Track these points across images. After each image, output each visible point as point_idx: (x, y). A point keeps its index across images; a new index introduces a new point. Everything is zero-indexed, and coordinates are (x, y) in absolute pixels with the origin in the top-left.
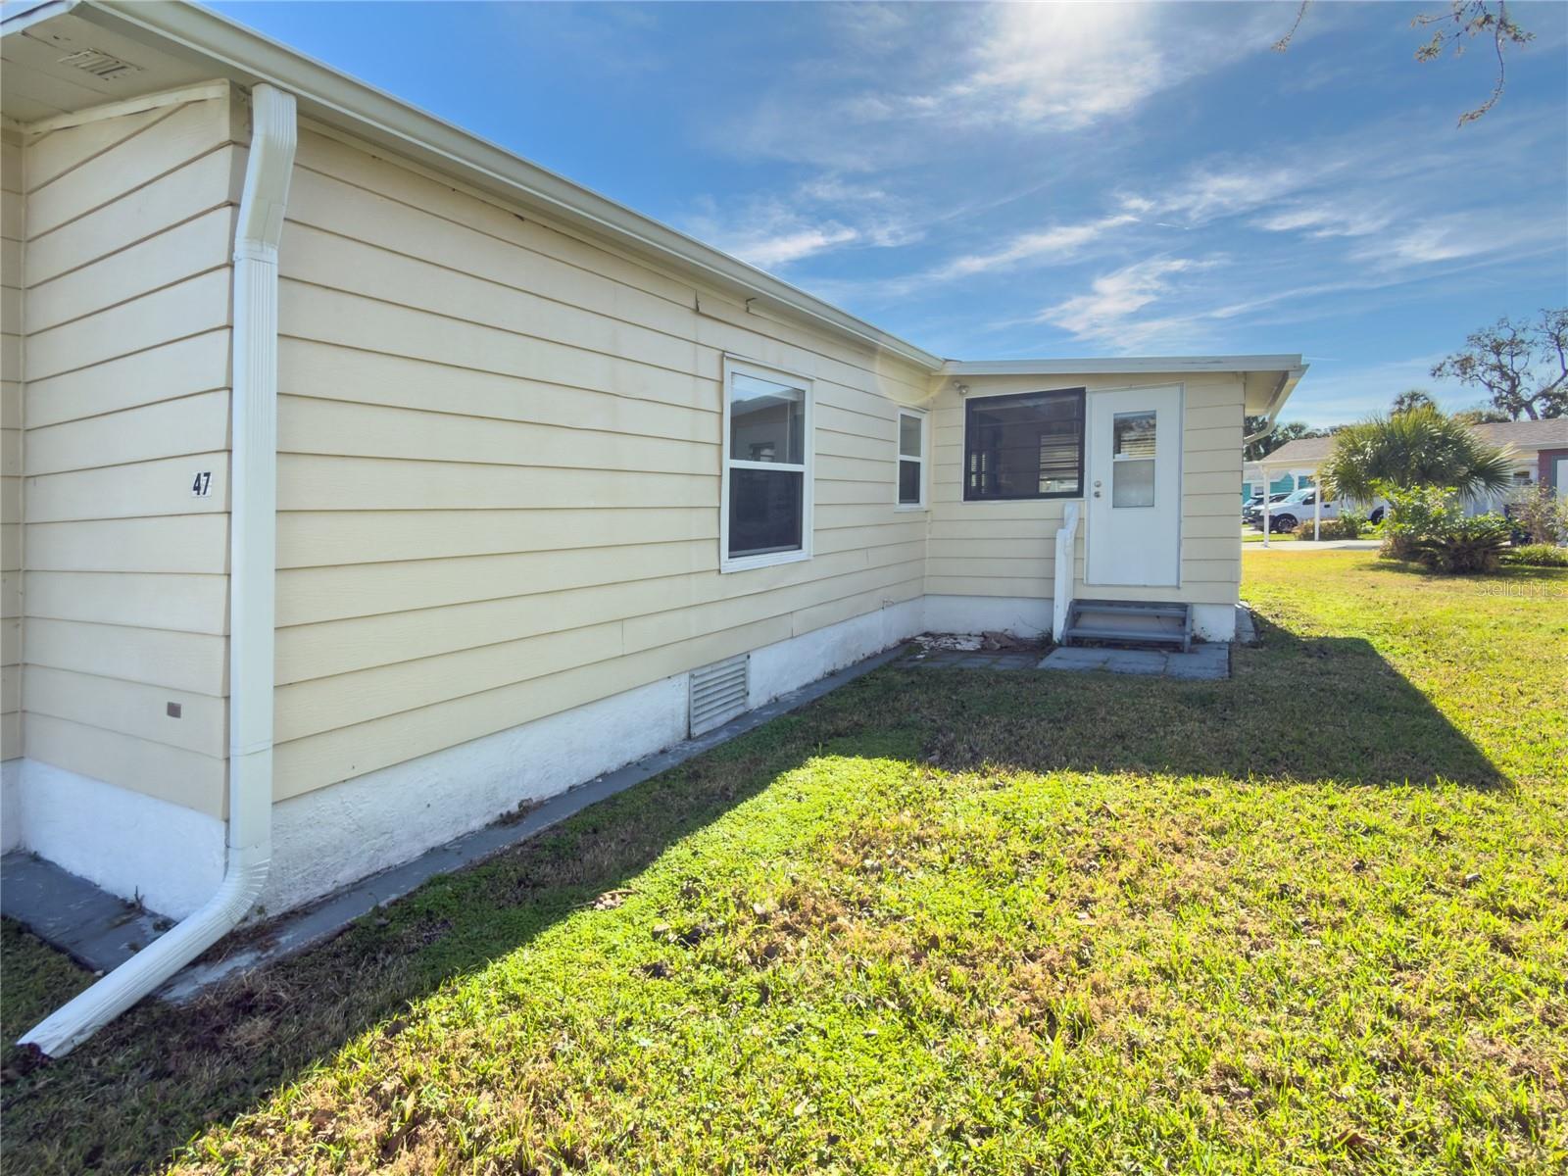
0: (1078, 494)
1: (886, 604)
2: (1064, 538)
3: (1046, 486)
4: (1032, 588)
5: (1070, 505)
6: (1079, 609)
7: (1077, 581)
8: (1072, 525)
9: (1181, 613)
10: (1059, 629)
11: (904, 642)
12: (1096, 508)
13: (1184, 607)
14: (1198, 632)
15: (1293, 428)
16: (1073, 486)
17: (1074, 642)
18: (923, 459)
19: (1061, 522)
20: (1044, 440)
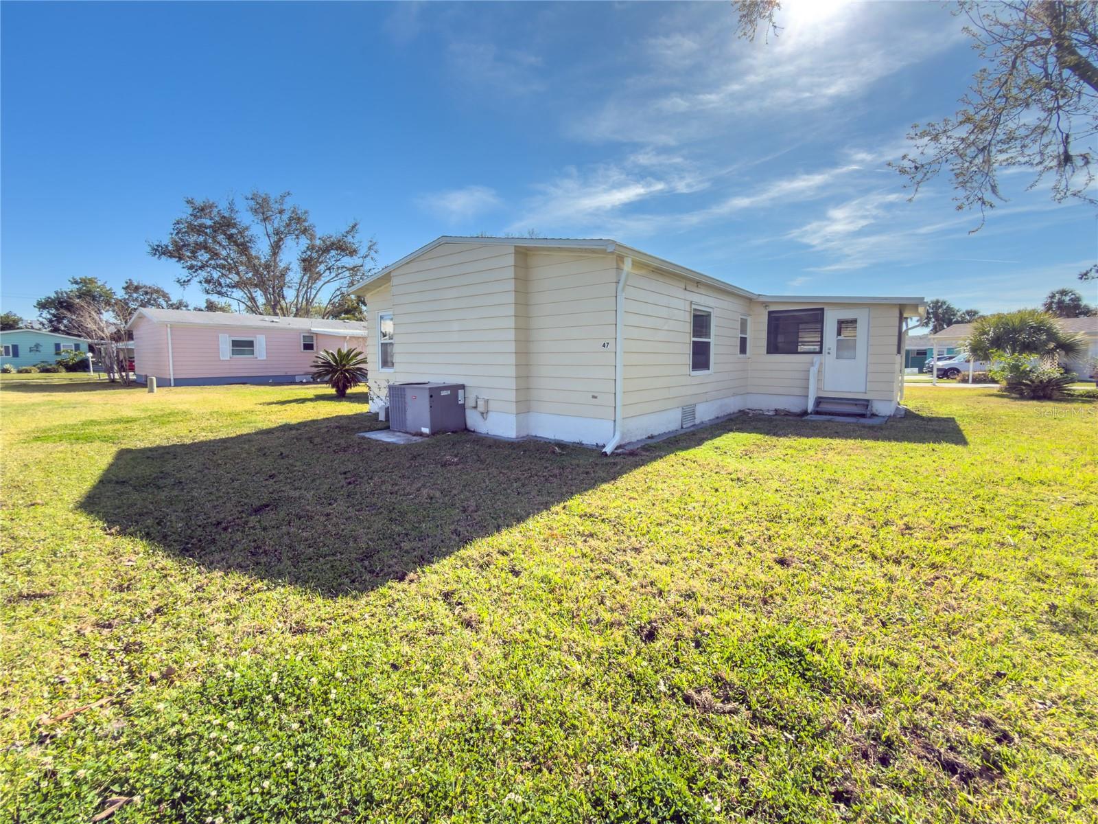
0: (820, 352)
1: (735, 395)
2: (813, 370)
3: (801, 348)
4: (797, 391)
5: (816, 358)
6: (819, 401)
7: (819, 389)
8: (817, 366)
9: (866, 403)
10: (810, 407)
11: (740, 411)
12: (829, 360)
13: (868, 401)
14: (874, 411)
15: (968, 313)
16: (817, 348)
17: (817, 413)
18: (748, 336)
19: (812, 364)
20: (801, 326)
